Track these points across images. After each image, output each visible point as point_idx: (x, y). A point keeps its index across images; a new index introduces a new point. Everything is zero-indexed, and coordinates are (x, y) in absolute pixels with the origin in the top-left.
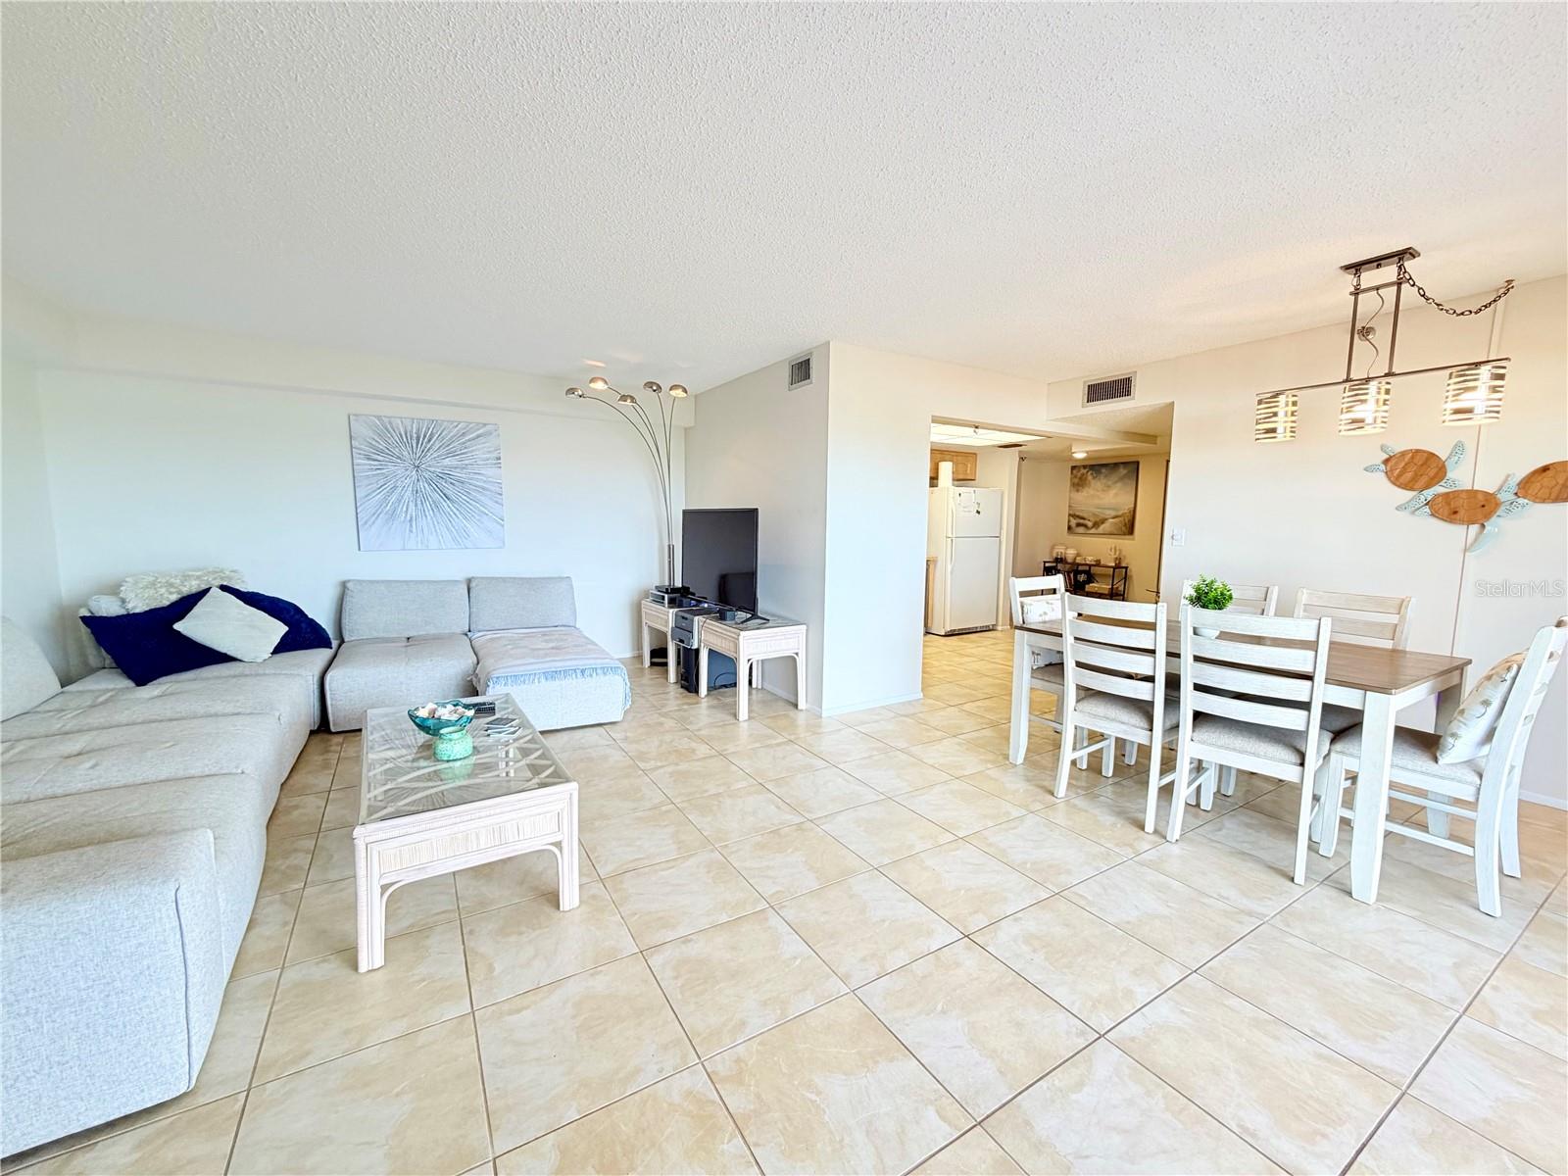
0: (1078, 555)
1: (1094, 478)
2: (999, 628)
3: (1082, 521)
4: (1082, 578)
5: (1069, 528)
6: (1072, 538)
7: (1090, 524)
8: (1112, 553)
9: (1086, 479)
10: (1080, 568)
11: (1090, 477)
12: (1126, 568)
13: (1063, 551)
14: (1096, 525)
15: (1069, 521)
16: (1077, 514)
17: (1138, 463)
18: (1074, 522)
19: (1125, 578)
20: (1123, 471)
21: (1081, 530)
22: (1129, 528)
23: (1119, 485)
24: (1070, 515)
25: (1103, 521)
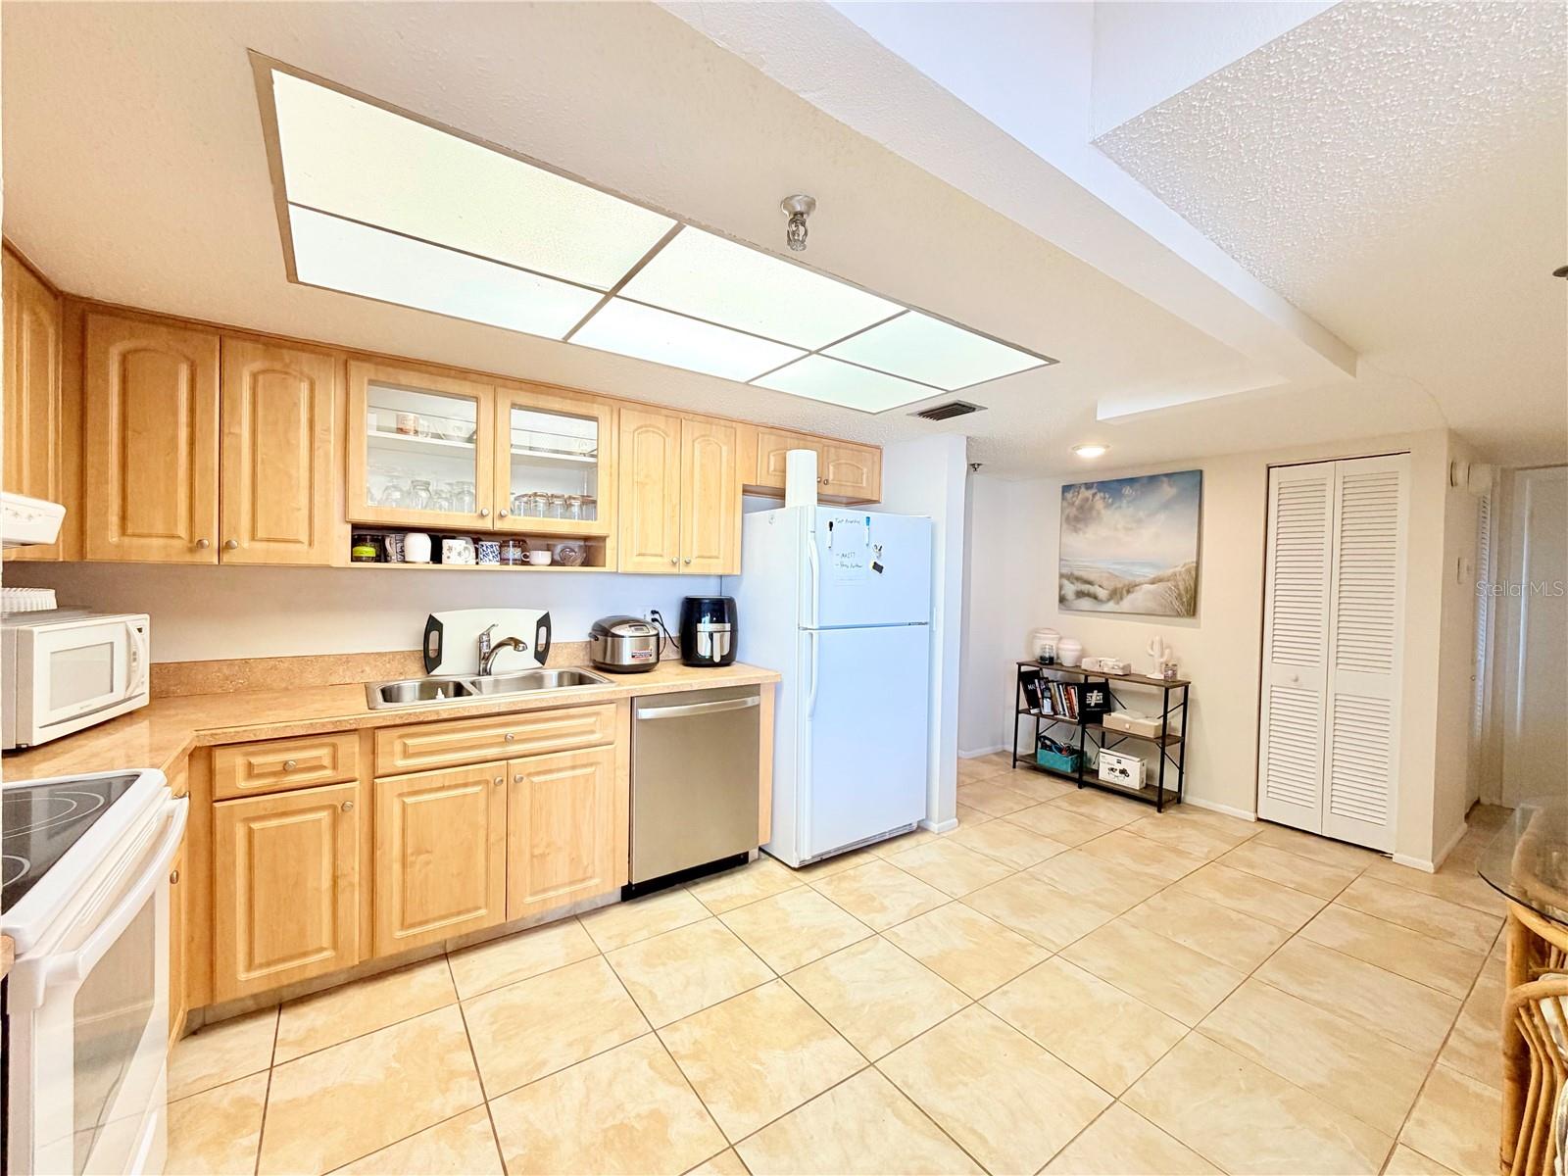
0: (1083, 655)
1: (1108, 506)
2: (934, 826)
3: (1086, 588)
4: (1095, 698)
5: (1062, 600)
6: (1069, 618)
7: (1102, 593)
8: (1156, 652)
9: (1091, 508)
10: (1091, 680)
11: (1099, 504)
12: (1186, 686)
13: (1054, 643)
14: (1116, 594)
15: (1061, 588)
16: (1077, 573)
17: (1201, 472)
18: (1070, 589)
19: (1185, 704)
20: (1168, 491)
21: (1086, 603)
22: (1189, 604)
23: (1162, 517)
24: (1062, 576)
25: (1130, 589)
